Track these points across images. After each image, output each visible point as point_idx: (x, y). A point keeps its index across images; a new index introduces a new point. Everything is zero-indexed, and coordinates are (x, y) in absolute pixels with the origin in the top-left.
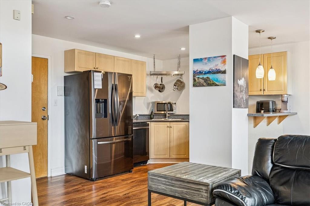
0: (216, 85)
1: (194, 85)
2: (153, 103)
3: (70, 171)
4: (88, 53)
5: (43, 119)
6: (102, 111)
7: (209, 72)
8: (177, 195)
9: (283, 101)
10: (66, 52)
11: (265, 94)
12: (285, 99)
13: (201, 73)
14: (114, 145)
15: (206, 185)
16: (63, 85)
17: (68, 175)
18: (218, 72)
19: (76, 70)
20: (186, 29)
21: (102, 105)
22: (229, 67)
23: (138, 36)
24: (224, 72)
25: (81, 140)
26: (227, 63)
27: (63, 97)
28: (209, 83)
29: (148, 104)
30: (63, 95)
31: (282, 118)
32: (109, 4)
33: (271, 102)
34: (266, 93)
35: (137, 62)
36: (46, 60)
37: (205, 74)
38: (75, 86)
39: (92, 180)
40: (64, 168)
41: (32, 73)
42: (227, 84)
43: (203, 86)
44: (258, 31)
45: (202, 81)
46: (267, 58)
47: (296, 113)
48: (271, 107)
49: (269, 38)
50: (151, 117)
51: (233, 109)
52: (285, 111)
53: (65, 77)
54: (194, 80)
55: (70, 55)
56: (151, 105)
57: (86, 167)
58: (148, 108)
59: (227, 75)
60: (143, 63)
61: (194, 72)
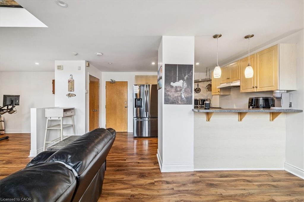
5: (126, 107)
9: (276, 98)
11: (257, 91)
26: (162, 71)
31: (274, 115)
33: (262, 98)
46: (259, 56)
47: (301, 111)
49: (246, 37)
51: (164, 105)
59: (162, 80)
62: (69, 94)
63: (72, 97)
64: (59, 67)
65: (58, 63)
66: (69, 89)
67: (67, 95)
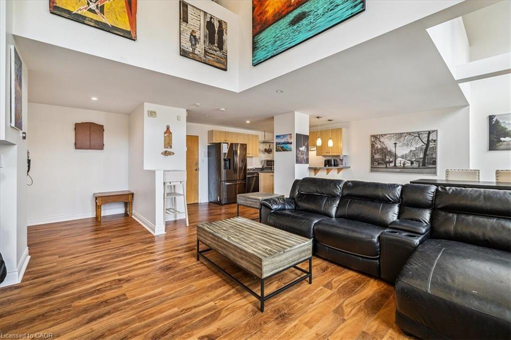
0: (287, 151)
1: (276, 151)
2: (265, 161)
3: (211, 201)
4: (221, 132)
5: (196, 170)
6: (228, 166)
7: (284, 143)
8: (248, 205)
9: (341, 160)
10: (209, 132)
12: (342, 159)
13: (279, 144)
14: (238, 185)
15: (259, 200)
16: (207, 151)
17: (210, 202)
18: (288, 143)
19: (214, 142)
20: (273, 118)
21: (228, 162)
22: (294, 140)
23: (248, 122)
24: (291, 143)
25: (216, 182)
26: (292, 138)
27: (207, 158)
28: (284, 150)
29: (262, 161)
30: (207, 155)
31: (339, 170)
32: (224, 110)
33: (333, 160)
34: (330, 154)
35: (252, 136)
36: (197, 137)
37: (282, 144)
38: (213, 152)
39: (222, 205)
40: (208, 198)
41: (187, 146)
42: (292, 150)
43: (281, 151)
44: (318, 117)
45: (280, 148)
47: (350, 167)
48: (333, 163)
49: (329, 120)
50: (262, 170)
51: (296, 164)
52: (342, 166)
53: (208, 146)
54: (276, 148)
55: (211, 133)
56: (264, 162)
57: (219, 197)
58: (261, 164)
59: (292, 145)
60: (257, 136)
61: (276, 143)
62: (166, 152)
63: (169, 156)
64: (152, 114)
65: (148, 107)
66: (165, 145)
67: (162, 153)
